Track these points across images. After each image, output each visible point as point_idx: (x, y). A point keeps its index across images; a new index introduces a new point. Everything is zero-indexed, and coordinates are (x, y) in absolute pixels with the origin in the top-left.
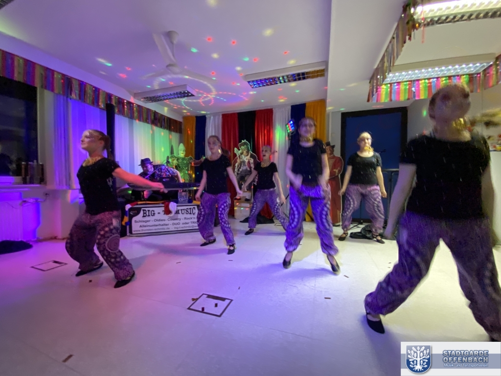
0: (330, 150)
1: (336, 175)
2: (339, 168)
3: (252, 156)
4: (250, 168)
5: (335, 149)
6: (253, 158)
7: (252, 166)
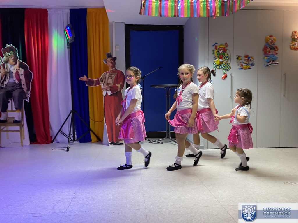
0: (111, 62)
1: (119, 90)
2: (121, 83)
3: (21, 66)
4: (20, 80)
5: (116, 61)
6: (22, 68)
7: (22, 78)
